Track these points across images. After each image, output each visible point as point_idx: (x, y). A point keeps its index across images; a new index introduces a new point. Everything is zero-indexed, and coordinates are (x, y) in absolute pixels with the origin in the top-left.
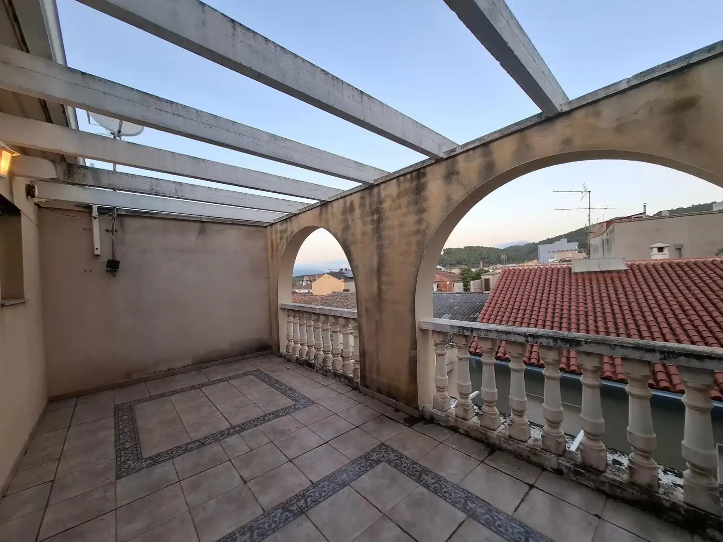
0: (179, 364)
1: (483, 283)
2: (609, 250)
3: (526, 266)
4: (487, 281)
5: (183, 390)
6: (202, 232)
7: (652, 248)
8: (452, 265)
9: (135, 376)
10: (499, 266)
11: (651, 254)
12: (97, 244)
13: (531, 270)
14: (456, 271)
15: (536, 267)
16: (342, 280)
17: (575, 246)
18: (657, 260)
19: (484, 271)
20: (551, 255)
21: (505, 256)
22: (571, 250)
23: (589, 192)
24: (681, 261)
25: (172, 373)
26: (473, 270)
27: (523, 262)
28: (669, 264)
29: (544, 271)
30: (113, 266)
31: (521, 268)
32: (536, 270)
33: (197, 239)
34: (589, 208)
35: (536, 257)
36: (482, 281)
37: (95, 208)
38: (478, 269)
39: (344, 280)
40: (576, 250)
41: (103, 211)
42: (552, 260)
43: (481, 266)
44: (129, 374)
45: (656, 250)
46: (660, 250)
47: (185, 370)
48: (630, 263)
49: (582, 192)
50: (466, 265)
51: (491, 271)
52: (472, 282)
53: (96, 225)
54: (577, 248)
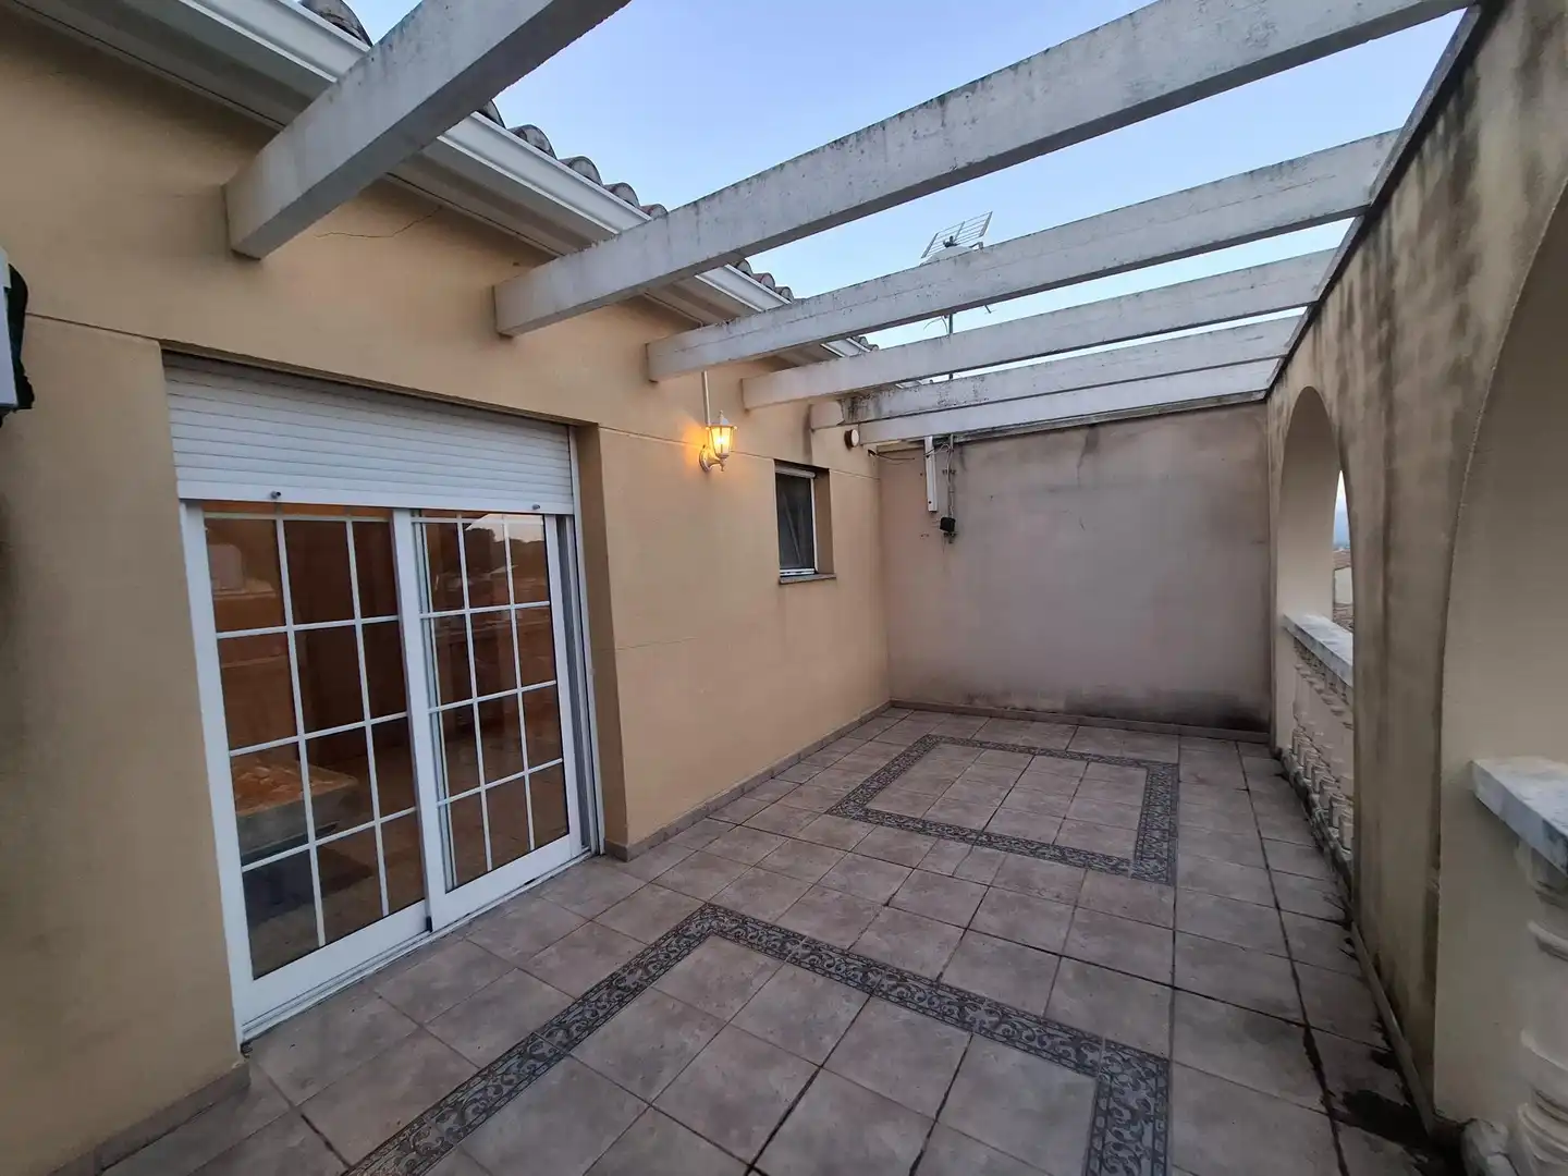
0: (1044, 704)
5: (1014, 749)
6: (1091, 447)
9: (979, 704)
12: (931, 497)
25: (1028, 716)
30: (948, 526)
33: (1079, 465)
37: (929, 442)
41: (941, 441)
44: (971, 698)
47: (1052, 716)
53: (930, 462)
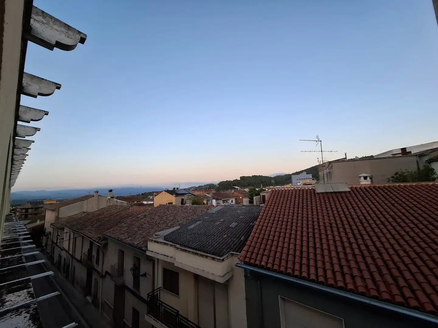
1: (262, 198)
2: (331, 178)
3: (286, 188)
4: (264, 196)
7: (360, 177)
8: (245, 186)
10: (271, 187)
11: (360, 181)
13: (289, 191)
14: (247, 190)
15: (293, 189)
16: (174, 195)
17: (310, 176)
18: (366, 184)
19: (262, 190)
20: (299, 181)
21: (273, 181)
22: (309, 178)
23: (321, 141)
24: (380, 185)
26: (257, 189)
27: (284, 185)
28: (373, 187)
29: (298, 192)
31: (283, 189)
32: (292, 190)
34: (322, 151)
35: (291, 182)
36: (261, 196)
38: (260, 189)
39: (175, 195)
40: (311, 178)
42: (299, 184)
43: (262, 187)
45: (362, 178)
46: (365, 178)
48: (350, 186)
49: (317, 141)
50: (253, 186)
51: (267, 190)
52: (255, 198)
54: (311, 177)
